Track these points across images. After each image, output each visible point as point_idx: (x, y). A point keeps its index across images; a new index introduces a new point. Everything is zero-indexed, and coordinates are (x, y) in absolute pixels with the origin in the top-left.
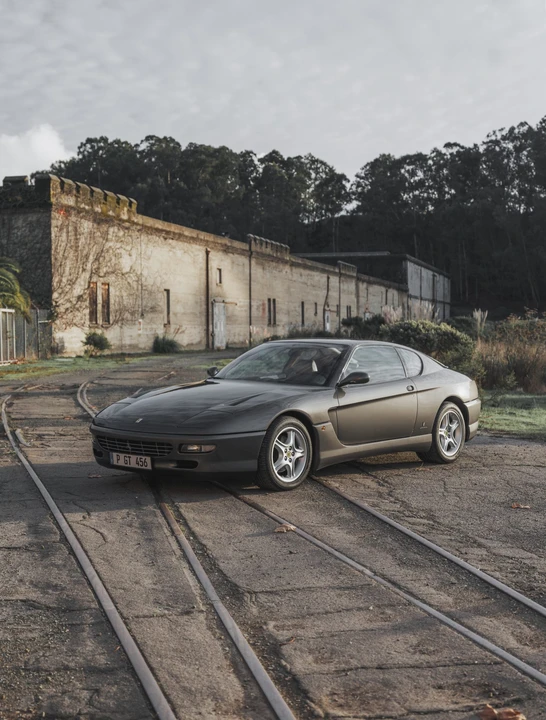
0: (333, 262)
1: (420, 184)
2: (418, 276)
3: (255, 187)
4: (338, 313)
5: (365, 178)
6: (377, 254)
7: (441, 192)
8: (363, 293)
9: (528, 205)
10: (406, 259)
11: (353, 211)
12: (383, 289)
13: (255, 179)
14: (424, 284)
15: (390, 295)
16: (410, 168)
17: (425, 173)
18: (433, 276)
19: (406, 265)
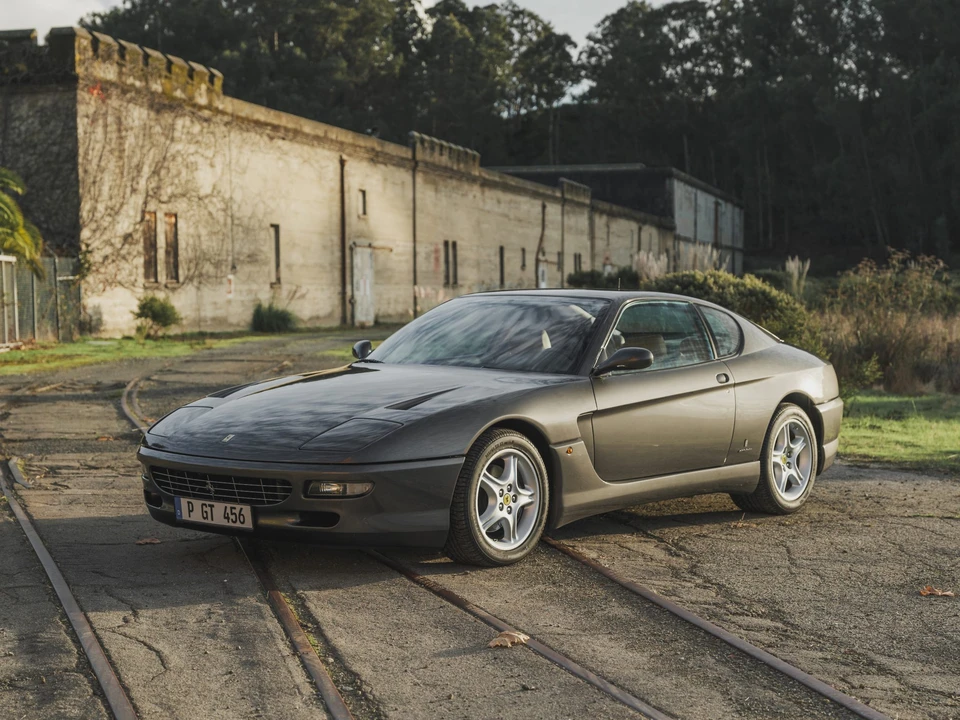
0: (552, 181)
1: (694, 51)
2: (690, 203)
3: (420, 57)
4: (560, 265)
5: (603, 41)
6: (624, 167)
7: (729, 67)
8: (600, 232)
9: (871, 87)
10: (671, 176)
11: (584, 97)
12: (634, 226)
13: (420, 44)
14: (702, 218)
15: (645, 235)
16: (677, 24)
17: (701, 32)
18: (716, 204)
19: (671, 185)
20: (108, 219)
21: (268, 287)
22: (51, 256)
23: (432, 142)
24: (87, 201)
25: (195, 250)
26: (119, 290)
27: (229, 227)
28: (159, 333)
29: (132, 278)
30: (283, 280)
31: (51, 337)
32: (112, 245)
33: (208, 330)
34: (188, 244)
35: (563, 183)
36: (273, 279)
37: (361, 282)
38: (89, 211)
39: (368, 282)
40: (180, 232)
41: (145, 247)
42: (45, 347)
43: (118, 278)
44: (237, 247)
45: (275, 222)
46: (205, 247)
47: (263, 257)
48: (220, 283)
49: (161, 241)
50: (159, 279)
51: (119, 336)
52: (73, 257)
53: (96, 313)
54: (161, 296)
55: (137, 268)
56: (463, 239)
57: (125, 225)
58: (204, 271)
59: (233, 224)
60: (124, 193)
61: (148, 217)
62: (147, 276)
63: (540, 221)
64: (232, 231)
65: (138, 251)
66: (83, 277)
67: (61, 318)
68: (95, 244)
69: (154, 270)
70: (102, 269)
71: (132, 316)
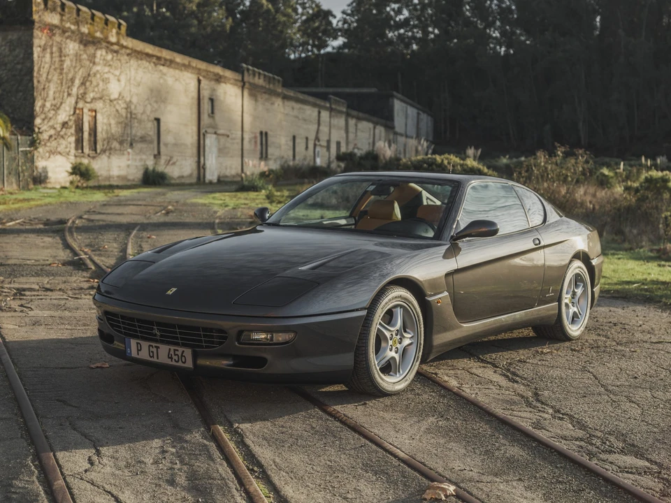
0: (324, 97)
1: (405, 24)
2: (403, 113)
3: (242, 20)
4: (328, 148)
5: (352, 15)
6: (365, 90)
7: (426, 33)
8: (352, 129)
9: (508, 47)
10: (393, 96)
11: (340, 48)
12: (371, 125)
13: (242, 12)
14: (410, 122)
15: (377, 131)
16: (395, 6)
17: (410, 11)
18: (418, 114)
19: (393, 102)
20: (53, 112)
21: (152, 157)
22: (15, 135)
23: (254, 71)
24: (39, 101)
25: (107, 133)
26: (59, 158)
27: (129, 119)
28: (85, 185)
29: (68, 150)
30: (162, 153)
31: (15, 186)
32: (55, 128)
33: (115, 183)
34: (103, 129)
35: (330, 98)
36: (156, 152)
37: (210, 155)
38: (40, 107)
39: (214, 156)
40: (98, 122)
41: (76, 131)
42: (11, 193)
43: (59, 149)
44: (134, 132)
45: (157, 116)
46: (113, 131)
47: (149, 138)
48: (123, 154)
49: (86, 127)
50: (85, 151)
51: (58, 187)
52: (30, 136)
53: (44, 172)
54: (85, 161)
55: (70, 143)
56: (271, 131)
57: (63, 116)
58: (113, 146)
59: (131, 117)
60: (63, 96)
61: (77, 111)
62: (76, 149)
63: (317, 121)
64: (130, 121)
65: (72, 134)
66: (36, 149)
67: (21, 175)
68: (44, 128)
69: (81, 145)
70: (48, 144)
71: (67, 174)
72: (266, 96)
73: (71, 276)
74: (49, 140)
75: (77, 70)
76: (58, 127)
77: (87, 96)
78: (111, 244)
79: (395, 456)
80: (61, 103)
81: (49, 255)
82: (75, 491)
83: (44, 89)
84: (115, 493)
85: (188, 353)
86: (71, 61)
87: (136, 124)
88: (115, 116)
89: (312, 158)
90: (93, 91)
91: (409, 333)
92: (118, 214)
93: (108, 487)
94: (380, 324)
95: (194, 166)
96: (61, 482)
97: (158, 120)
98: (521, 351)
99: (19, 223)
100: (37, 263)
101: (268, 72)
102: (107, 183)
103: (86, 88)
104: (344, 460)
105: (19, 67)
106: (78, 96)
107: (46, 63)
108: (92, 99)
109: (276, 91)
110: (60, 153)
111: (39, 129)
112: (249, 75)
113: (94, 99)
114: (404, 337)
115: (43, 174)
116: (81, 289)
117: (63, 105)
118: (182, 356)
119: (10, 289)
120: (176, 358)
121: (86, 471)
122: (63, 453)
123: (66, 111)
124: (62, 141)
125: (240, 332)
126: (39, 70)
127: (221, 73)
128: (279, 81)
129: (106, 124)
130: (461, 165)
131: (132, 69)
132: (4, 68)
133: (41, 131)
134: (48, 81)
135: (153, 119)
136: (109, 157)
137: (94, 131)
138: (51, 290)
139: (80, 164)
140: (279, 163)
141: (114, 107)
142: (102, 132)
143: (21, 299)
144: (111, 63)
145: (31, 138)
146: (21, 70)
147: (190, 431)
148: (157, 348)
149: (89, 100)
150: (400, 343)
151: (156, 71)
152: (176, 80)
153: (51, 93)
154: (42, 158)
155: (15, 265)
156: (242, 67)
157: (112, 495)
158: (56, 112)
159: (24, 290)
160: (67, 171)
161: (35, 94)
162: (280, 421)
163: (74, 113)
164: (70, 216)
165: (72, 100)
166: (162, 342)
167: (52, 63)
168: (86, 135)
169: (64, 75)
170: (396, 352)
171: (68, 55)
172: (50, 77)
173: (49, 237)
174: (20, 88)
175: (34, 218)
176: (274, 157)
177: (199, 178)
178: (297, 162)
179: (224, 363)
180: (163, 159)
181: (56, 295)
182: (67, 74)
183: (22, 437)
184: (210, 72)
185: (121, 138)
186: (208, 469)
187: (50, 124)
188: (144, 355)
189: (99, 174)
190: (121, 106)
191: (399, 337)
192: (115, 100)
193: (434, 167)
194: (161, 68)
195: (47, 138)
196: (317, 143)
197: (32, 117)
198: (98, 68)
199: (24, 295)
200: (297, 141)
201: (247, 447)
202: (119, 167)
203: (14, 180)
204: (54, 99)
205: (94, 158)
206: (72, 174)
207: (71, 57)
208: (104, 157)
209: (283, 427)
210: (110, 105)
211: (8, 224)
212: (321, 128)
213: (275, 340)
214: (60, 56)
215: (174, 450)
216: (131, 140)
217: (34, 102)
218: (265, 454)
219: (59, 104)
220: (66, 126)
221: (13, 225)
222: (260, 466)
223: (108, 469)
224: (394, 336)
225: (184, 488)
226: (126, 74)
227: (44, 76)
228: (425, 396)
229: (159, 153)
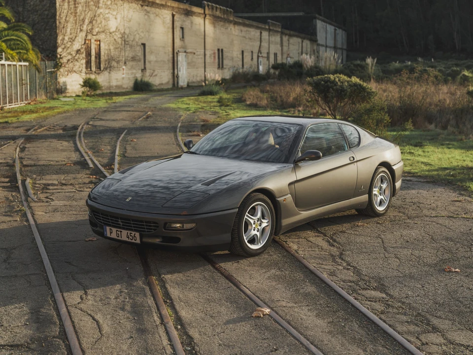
0: (263, 20)
2: (325, 30)
4: (268, 58)
6: (295, 14)
8: (285, 44)
10: (315, 18)
12: (300, 40)
14: (329, 36)
15: (304, 44)
18: (335, 30)
19: (316, 22)
20: (70, 43)
21: (140, 71)
22: (44, 61)
23: (212, 6)
24: (60, 36)
25: (108, 56)
26: (74, 74)
27: (123, 45)
28: (92, 93)
29: (80, 69)
30: (147, 68)
31: (44, 97)
32: (71, 55)
33: (114, 91)
34: (105, 53)
35: (269, 22)
36: (143, 68)
37: (181, 68)
38: (61, 40)
39: (184, 68)
40: (101, 48)
41: (86, 55)
42: (41, 103)
43: (74, 69)
44: (127, 54)
45: (143, 42)
46: (112, 54)
47: (138, 58)
48: (119, 70)
49: (93, 53)
50: (92, 69)
51: (74, 95)
52: (54, 60)
53: (64, 85)
54: (93, 77)
55: (82, 64)
56: (226, 48)
57: (77, 45)
58: (112, 65)
59: (125, 44)
60: (77, 32)
61: (87, 42)
62: (87, 68)
63: (259, 39)
64: (124, 47)
65: (83, 57)
66: (58, 70)
67: (48, 88)
68: (64, 54)
69: (89, 65)
70: (67, 66)
71: (80, 86)
72: (222, 23)
73: (78, 174)
74: (67, 62)
75: (86, 13)
76: (74, 53)
77: (94, 31)
78: (106, 147)
79: (244, 293)
80: (76, 37)
81: (65, 157)
82: (72, 314)
83: (64, 27)
84: (93, 315)
85: (137, 235)
86: (82, 7)
87: (129, 49)
88: (114, 43)
89: (257, 66)
90: (98, 27)
91: (266, 220)
92: (114, 120)
93: (89, 312)
94: (247, 216)
95: (170, 76)
96: (65, 309)
97: (144, 45)
98: (345, 225)
99: (46, 129)
100: (58, 163)
101: (223, 6)
102: (108, 91)
103: (93, 25)
104: (217, 296)
105: (46, 13)
106: (87, 31)
107: (64, 9)
108: (97, 33)
109: (229, 19)
110: (75, 71)
111: (60, 55)
112: (209, 9)
113: (98, 33)
114: (262, 222)
115: (63, 87)
116: (84, 183)
117: (77, 38)
118: (134, 236)
119: (39, 184)
120: (131, 237)
121: (78, 303)
122: (66, 293)
123: (79, 42)
124: (76, 63)
125: (166, 224)
126: (60, 15)
127: (189, 9)
128: (231, 11)
129: (107, 50)
130: (348, 82)
131: (125, 10)
132: (36, 14)
133: (61, 57)
134: (66, 21)
135: (140, 44)
136: (109, 73)
137: (98, 55)
138: (66, 185)
139: (90, 79)
140: (231, 71)
141: (113, 37)
142: (104, 56)
143: (46, 192)
144: (110, 7)
145: (55, 62)
146: (48, 15)
147: (137, 280)
148: (121, 232)
149: (95, 33)
150: (260, 226)
151: (142, 10)
152: (157, 16)
153: (69, 30)
154: (63, 76)
155: (44, 165)
156: (204, 4)
157: (91, 316)
158: (72, 43)
159: (49, 185)
160: (80, 84)
161: (58, 31)
162: (188, 273)
163: (85, 43)
164: (80, 122)
165: (83, 34)
166: (124, 229)
167: (69, 9)
168: (93, 58)
169: (78, 17)
170: (258, 231)
171: (80, 3)
172: (67, 19)
173: (66, 141)
174: (47, 27)
175: (57, 125)
176: (228, 67)
177: (174, 84)
178: (245, 69)
179: (157, 241)
180: (148, 73)
181: (68, 188)
182: (79, 16)
183: (45, 285)
184: (181, 9)
185: (118, 59)
186: (143, 301)
187: (68, 51)
188: (114, 236)
189: (103, 85)
190: (117, 36)
191: (259, 222)
192: (113, 32)
193: (329, 83)
194: (146, 8)
195: (66, 61)
196: (260, 55)
197: (55, 47)
198: (101, 11)
199: (49, 189)
200: (245, 54)
201: (166, 288)
202: (117, 79)
203: (43, 93)
204: (71, 34)
205: (99, 74)
206: (83, 86)
207: (82, 4)
208: (106, 73)
209: (188, 276)
210: (110, 36)
211: (39, 130)
212: (262, 44)
213: (185, 228)
214: (75, 4)
215: (126, 291)
216: (125, 60)
217: (57, 37)
218: (174, 292)
219: (74, 37)
220: (79, 52)
221: (43, 131)
222: (171, 299)
223: (90, 302)
224: (256, 222)
225: (129, 312)
226: (121, 14)
227: (64, 18)
228: (275, 256)
229: (145, 68)
